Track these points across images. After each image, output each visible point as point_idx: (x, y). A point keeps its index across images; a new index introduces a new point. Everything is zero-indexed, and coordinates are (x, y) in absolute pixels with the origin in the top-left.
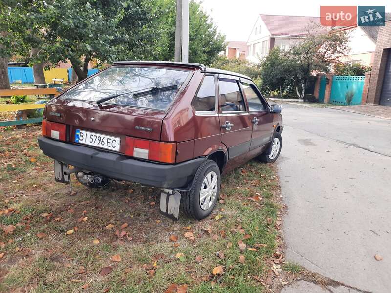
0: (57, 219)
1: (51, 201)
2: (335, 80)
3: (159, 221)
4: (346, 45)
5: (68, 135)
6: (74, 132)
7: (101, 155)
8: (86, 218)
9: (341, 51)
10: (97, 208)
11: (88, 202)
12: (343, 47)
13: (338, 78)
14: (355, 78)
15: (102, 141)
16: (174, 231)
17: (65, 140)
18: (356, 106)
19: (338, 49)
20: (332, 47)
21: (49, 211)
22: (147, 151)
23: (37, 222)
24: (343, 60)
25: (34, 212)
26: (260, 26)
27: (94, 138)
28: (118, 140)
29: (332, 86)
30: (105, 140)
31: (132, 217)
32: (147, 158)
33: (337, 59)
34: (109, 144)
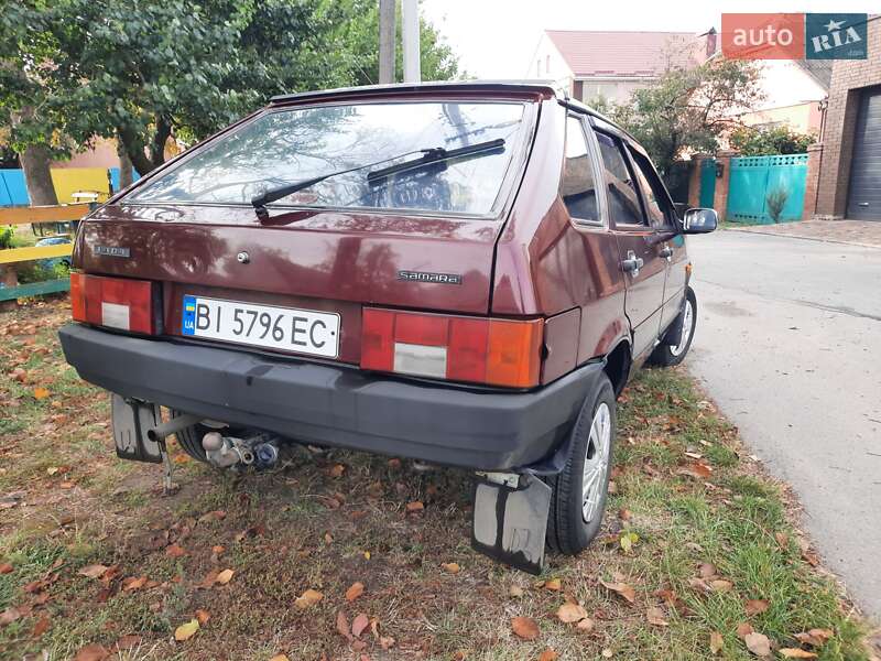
0: (135, 584)
1: (108, 518)
2: (736, 167)
3: (453, 566)
4: (756, 87)
5: (158, 316)
6: (177, 305)
7: (278, 373)
8: (227, 575)
9: (744, 99)
10: (253, 533)
11: (221, 513)
12: (749, 92)
13: (743, 163)
14: (784, 161)
15: (276, 328)
16: (514, 599)
17: (149, 332)
18: (795, 224)
19: (738, 96)
20: (725, 94)
21: (106, 556)
22: (442, 352)
23: (70, 598)
24: (749, 121)
25: (59, 562)
26: (548, 57)
27: (247, 319)
28: (332, 321)
29: (729, 181)
30: (286, 325)
31: (368, 555)
32: (443, 375)
33: (735, 119)
34: (298, 337)
